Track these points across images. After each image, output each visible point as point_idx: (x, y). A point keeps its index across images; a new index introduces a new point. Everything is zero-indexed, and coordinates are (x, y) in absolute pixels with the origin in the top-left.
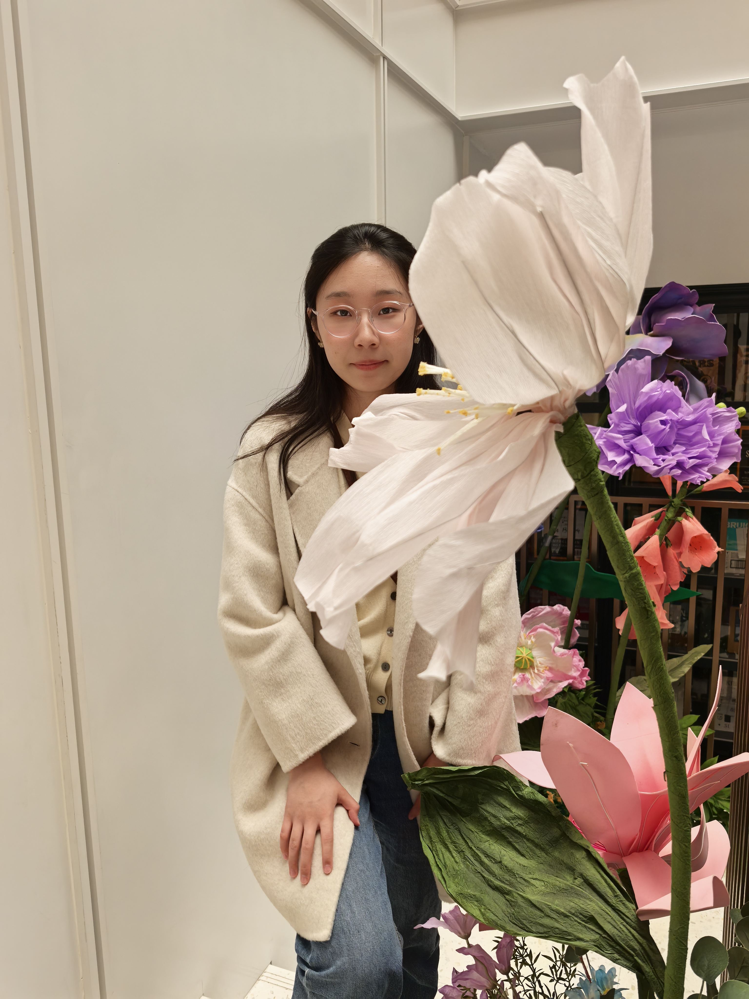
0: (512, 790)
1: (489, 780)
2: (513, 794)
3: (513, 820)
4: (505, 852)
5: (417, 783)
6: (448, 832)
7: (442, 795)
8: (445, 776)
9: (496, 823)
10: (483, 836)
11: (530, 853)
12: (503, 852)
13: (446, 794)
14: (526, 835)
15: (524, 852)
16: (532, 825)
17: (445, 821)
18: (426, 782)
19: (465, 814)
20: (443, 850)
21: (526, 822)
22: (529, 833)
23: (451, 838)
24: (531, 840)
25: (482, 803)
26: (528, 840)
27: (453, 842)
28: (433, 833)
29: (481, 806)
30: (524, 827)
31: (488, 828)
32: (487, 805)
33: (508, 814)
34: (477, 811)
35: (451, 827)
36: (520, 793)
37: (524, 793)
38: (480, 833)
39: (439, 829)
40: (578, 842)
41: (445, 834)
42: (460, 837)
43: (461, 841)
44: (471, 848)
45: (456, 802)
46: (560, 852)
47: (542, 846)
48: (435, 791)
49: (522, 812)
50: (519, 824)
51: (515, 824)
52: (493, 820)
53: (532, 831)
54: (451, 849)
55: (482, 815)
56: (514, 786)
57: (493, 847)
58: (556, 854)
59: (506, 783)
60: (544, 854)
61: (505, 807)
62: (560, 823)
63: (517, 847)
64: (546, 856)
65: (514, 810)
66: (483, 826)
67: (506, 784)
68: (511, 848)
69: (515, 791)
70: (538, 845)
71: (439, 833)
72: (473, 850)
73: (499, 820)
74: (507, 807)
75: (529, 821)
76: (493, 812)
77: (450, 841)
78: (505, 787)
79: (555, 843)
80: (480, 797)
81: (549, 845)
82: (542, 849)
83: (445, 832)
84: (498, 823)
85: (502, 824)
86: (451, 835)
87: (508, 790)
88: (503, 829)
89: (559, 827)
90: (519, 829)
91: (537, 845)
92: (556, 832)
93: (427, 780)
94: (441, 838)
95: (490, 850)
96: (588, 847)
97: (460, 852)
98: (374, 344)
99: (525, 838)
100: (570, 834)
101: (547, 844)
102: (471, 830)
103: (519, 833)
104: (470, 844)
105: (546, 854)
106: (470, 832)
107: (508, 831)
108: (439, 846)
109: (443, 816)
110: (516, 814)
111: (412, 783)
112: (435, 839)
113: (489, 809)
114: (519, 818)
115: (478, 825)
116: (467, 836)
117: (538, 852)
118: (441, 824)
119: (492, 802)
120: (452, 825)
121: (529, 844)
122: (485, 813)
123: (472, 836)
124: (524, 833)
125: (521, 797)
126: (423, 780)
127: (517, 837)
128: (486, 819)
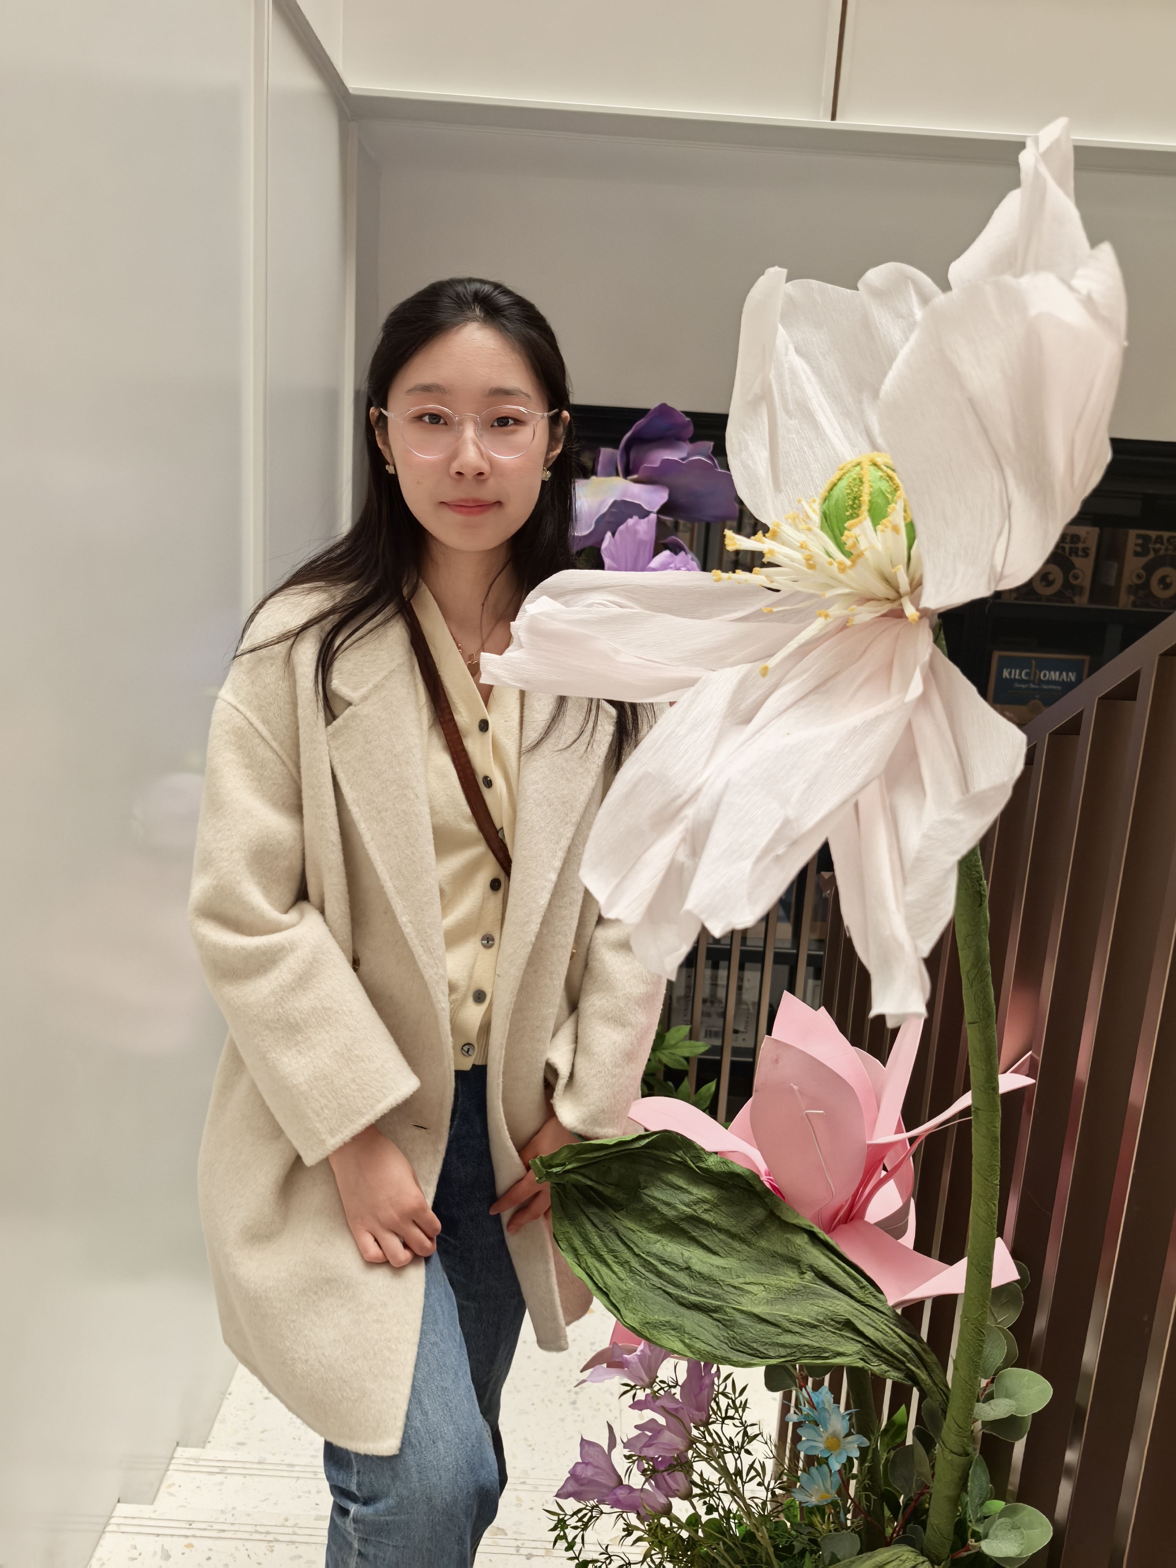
0: (690, 1162)
1: (655, 1152)
2: (692, 1168)
3: (695, 1205)
4: (689, 1253)
5: (554, 1170)
6: (601, 1237)
7: (589, 1183)
8: (596, 1154)
9: (670, 1213)
10: (651, 1235)
11: (726, 1248)
12: (686, 1254)
13: (597, 1182)
14: (716, 1224)
15: (717, 1249)
16: (723, 1208)
17: (595, 1221)
18: (569, 1167)
19: (618, 1207)
20: (598, 1264)
21: (715, 1206)
22: (722, 1220)
23: (606, 1246)
24: (724, 1230)
25: (645, 1187)
26: (720, 1230)
27: (611, 1251)
28: (578, 1243)
29: (644, 1191)
30: (712, 1213)
31: (658, 1223)
32: (653, 1189)
33: (686, 1198)
34: (639, 1199)
35: (604, 1229)
36: (702, 1165)
37: (710, 1164)
38: (644, 1231)
39: (587, 1235)
40: (795, 1221)
41: (597, 1241)
42: (619, 1242)
43: (622, 1248)
44: (638, 1255)
45: (608, 1191)
46: (767, 1241)
47: (742, 1235)
48: (580, 1178)
49: (708, 1192)
50: (705, 1210)
51: (700, 1211)
52: (665, 1210)
53: (724, 1217)
54: (610, 1262)
55: (648, 1205)
56: (692, 1156)
57: (669, 1249)
58: (763, 1243)
59: (680, 1153)
60: (746, 1247)
61: (680, 1188)
62: (767, 1200)
63: (706, 1242)
64: (749, 1249)
65: (695, 1190)
66: (649, 1221)
67: (679, 1155)
68: (695, 1245)
69: (694, 1164)
70: (735, 1236)
71: (587, 1241)
72: (642, 1258)
73: (674, 1208)
74: (683, 1188)
75: (719, 1204)
76: (664, 1198)
77: (605, 1250)
78: (679, 1159)
79: (758, 1229)
80: (642, 1178)
81: (752, 1233)
82: (743, 1241)
83: (596, 1237)
84: (674, 1213)
85: (681, 1213)
86: (607, 1241)
87: (684, 1164)
88: (682, 1220)
89: (765, 1205)
90: (705, 1216)
91: (733, 1236)
92: (759, 1213)
93: (570, 1163)
94: (591, 1247)
95: (667, 1254)
96: (811, 1226)
97: (624, 1264)
98: (481, 474)
99: (714, 1229)
100: (781, 1212)
101: (749, 1233)
102: (630, 1229)
103: (707, 1223)
104: (636, 1250)
105: (749, 1246)
106: (630, 1232)
107: (688, 1222)
108: (591, 1261)
109: (588, 1214)
110: (699, 1196)
111: (547, 1172)
112: (583, 1251)
113: (657, 1194)
114: (704, 1201)
115: (641, 1221)
116: (628, 1239)
117: (736, 1244)
118: (589, 1227)
119: (658, 1183)
120: (604, 1226)
121: (722, 1237)
122: (652, 1201)
123: (634, 1237)
124: (714, 1222)
125: (707, 1171)
126: (563, 1165)
127: (702, 1230)
128: (654, 1209)
